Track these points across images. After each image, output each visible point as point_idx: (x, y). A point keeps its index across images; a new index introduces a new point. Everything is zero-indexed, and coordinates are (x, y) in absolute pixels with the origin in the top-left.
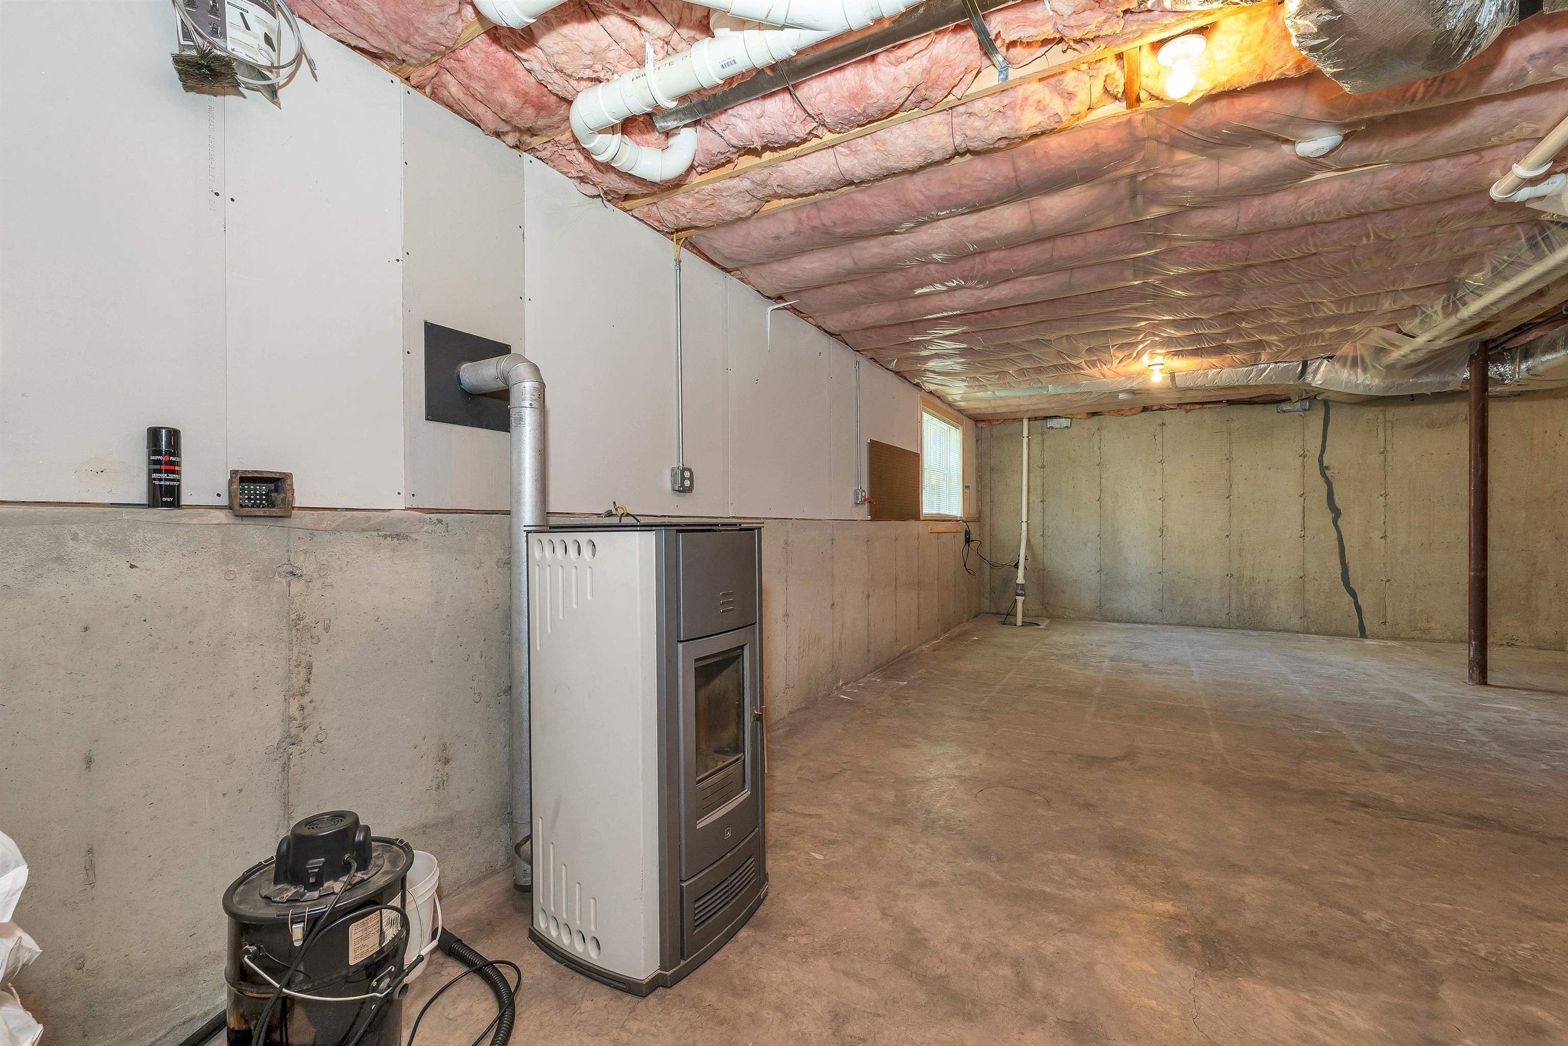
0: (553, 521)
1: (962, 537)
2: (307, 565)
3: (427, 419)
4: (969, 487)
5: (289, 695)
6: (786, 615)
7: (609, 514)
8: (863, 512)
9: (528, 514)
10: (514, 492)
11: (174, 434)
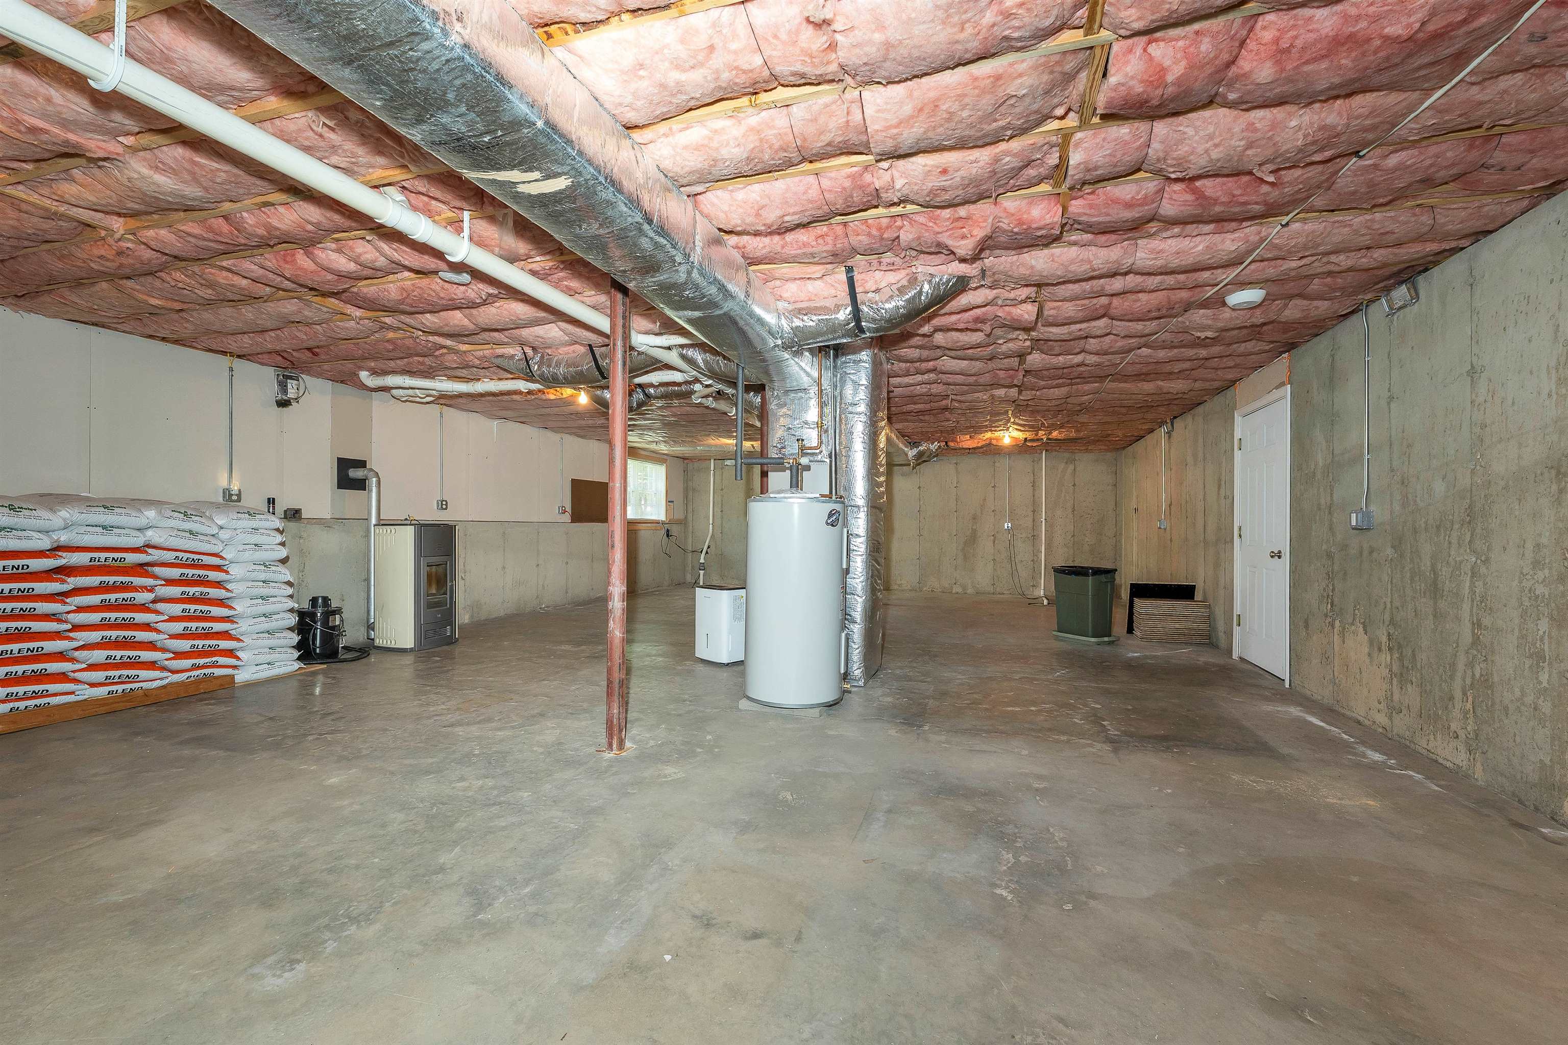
0: (382, 522)
1: (663, 532)
2: (304, 535)
3: (339, 487)
4: (672, 502)
5: (300, 571)
6: (504, 568)
7: (406, 519)
8: (567, 518)
9: (374, 521)
10: (369, 513)
11: (274, 499)
